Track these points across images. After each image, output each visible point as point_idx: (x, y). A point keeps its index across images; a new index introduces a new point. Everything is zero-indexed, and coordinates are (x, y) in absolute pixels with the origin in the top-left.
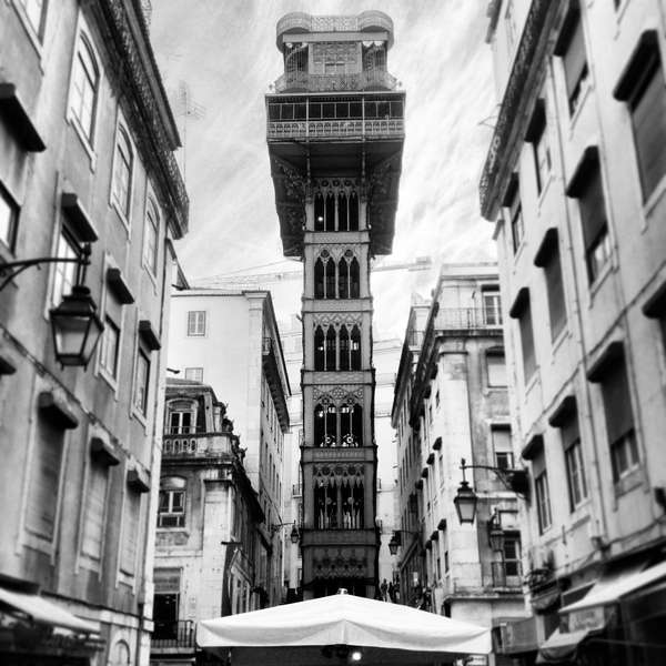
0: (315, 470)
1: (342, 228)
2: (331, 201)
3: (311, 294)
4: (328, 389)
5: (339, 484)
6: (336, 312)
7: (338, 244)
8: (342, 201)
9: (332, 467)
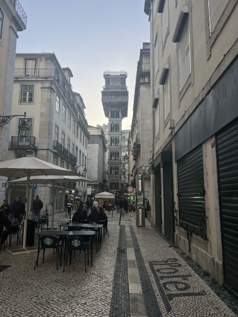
0: (110, 164)
1: (116, 117)
2: (114, 111)
3: (110, 131)
4: (113, 149)
5: (114, 166)
6: (115, 134)
7: (115, 120)
8: (116, 111)
9: (113, 164)
